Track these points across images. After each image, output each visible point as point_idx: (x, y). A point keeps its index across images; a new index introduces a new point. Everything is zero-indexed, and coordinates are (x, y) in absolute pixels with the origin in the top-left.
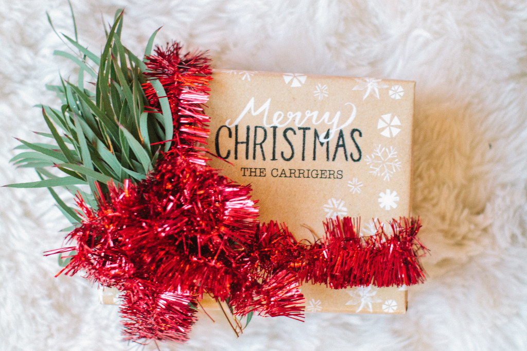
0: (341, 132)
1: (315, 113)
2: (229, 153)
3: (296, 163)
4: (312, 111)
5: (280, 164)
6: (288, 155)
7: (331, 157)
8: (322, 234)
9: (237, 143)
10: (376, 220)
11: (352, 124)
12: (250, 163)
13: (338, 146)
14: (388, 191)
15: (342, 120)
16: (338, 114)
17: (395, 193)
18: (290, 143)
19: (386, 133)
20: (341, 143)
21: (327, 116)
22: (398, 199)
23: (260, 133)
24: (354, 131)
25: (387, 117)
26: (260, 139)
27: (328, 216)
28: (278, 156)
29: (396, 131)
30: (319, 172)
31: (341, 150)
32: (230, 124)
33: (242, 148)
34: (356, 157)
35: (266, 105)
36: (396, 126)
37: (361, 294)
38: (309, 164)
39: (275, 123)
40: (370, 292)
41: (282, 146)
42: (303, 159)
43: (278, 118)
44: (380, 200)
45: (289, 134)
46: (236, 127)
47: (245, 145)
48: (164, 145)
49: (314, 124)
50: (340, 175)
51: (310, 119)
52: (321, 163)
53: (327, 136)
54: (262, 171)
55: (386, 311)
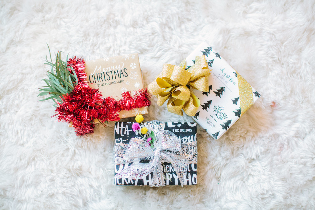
0: (121, 70)
1: (113, 67)
2: (93, 81)
3: (111, 80)
4: (112, 66)
5: (107, 81)
6: (109, 79)
7: (120, 77)
8: (121, 98)
9: (95, 78)
10: (135, 91)
11: (124, 67)
12: (99, 83)
13: (121, 74)
14: (136, 83)
15: (121, 67)
16: (119, 65)
17: (138, 83)
18: (108, 76)
19: (133, 68)
20: (122, 73)
21: (116, 67)
23: (100, 74)
24: (124, 69)
25: (132, 64)
26: (100, 76)
27: (122, 92)
28: (106, 79)
29: (135, 67)
30: (118, 82)
31: (122, 75)
32: (92, 74)
33: (96, 80)
34: (126, 76)
35: (100, 67)
36: (135, 66)
37: (135, 111)
38: (114, 80)
39: (104, 71)
40: (137, 110)
41: (107, 77)
42: (113, 79)
43: (104, 70)
44: (135, 85)
45: (108, 73)
46: (94, 74)
47: (97, 79)
48: (76, 83)
49: (114, 69)
50: (123, 81)
51: (112, 68)
52: (118, 79)
53: (118, 72)
54: (103, 84)
55: (143, 114)
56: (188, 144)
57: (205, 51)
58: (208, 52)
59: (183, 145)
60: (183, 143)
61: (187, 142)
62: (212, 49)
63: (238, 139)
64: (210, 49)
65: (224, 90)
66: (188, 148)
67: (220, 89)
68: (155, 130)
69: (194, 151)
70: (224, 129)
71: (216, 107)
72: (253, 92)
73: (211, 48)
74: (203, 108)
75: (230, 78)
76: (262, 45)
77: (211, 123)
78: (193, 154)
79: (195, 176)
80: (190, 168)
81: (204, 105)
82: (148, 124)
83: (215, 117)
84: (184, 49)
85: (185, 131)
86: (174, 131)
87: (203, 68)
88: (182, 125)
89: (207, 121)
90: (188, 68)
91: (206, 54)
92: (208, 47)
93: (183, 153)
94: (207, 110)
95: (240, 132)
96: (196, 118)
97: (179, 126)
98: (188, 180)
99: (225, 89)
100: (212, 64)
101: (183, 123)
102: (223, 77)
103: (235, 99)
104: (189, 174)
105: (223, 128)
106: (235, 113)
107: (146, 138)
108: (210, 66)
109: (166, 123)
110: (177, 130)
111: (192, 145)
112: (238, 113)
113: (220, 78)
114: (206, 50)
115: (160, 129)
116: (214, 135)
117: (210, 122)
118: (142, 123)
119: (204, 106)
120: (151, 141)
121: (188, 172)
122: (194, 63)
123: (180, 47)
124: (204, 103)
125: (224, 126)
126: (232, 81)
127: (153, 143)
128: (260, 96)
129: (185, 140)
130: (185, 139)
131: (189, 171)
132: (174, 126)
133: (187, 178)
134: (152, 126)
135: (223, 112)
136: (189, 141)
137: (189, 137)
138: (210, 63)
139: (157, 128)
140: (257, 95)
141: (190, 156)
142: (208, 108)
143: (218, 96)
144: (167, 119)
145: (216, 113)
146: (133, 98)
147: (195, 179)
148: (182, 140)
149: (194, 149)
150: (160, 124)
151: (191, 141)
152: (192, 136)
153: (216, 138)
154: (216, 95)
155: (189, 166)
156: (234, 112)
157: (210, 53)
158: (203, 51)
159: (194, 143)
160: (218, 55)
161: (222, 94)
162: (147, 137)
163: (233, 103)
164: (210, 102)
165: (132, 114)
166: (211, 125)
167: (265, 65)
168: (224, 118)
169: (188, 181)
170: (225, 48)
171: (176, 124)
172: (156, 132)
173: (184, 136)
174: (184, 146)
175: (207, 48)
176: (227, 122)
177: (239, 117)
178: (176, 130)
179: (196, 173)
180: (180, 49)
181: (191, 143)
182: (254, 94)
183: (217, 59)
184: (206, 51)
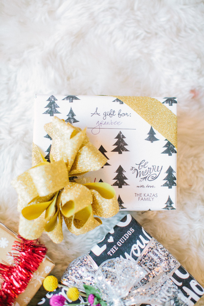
10: (9, 254)
17: (2, 238)
22: (5, 239)
37: (35, 278)
40: (36, 274)
55: (49, 272)
56: (147, 252)
57: (48, 109)
58: (54, 106)
59: (141, 261)
60: (137, 257)
61: (142, 250)
62: (56, 97)
63: (195, 178)
64: (53, 100)
65: (124, 137)
66: (150, 258)
67: (117, 139)
68: (86, 279)
69: (162, 253)
70: (173, 187)
71: (134, 169)
72: (163, 103)
73: (52, 96)
74: (119, 187)
75: (116, 113)
76: (111, 33)
77: (148, 195)
78: (164, 258)
79: (193, 284)
80: (179, 279)
81: (116, 181)
82: (68, 279)
83: (145, 183)
84: (19, 130)
85: (125, 240)
86: (112, 253)
87: (72, 136)
88: (113, 235)
89: (141, 198)
90: (48, 153)
91: (54, 110)
92: (48, 100)
93: (150, 269)
94: (127, 184)
95: (189, 168)
96: (123, 208)
97: (111, 240)
98: (190, 298)
99: (124, 133)
100: (74, 117)
101: (112, 232)
102: (107, 120)
103: (148, 135)
104: (185, 288)
105: (170, 187)
106: (165, 152)
107: (85, 301)
108: (74, 122)
109: (91, 253)
110: (114, 248)
111: (152, 249)
112: (170, 149)
113: (103, 126)
114: (49, 106)
115: (89, 269)
116: (167, 207)
117: (146, 195)
118: (60, 286)
119: (118, 182)
120: (95, 300)
121: (180, 288)
122: (51, 139)
123: (10, 132)
124: (114, 179)
125: (168, 183)
126: (123, 115)
127: (100, 299)
128: (176, 100)
129: (136, 251)
130: (135, 249)
131: (180, 284)
132: (105, 247)
133: (187, 296)
134: (76, 277)
135: (149, 165)
136: (142, 247)
137: (138, 241)
138: (71, 119)
139: (85, 271)
140: (171, 102)
141: (164, 264)
142: (125, 181)
143: (123, 152)
144: (85, 241)
145: (142, 177)
146: (14, 265)
147: (197, 286)
148: (132, 254)
149: (160, 250)
150: (84, 262)
151: (146, 244)
152: (141, 237)
153: (173, 209)
154: (120, 153)
155: (174, 278)
156: (163, 153)
157: (58, 105)
158: (47, 111)
159: (152, 243)
160: (71, 98)
161: (126, 145)
162: (84, 298)
163: (152, 142)
164: (120, 170)
165: (35, 286)
166: (151, 199)
167: (138, 55)
168: (157, 173)
169: (192, 300)
170: (68, 79)
171: (105, 242)
172: (90, 278)
173: (130, 248)
174: (143, 260)
175: (49, 102)
176: (167, 174)
177: (176, 152)
178: (113, 251)
179: (191, 278)
180: (14, 135)
181: (148, 247)
182: (167, 105)
183: (75, 106)
184: (51, 107)
